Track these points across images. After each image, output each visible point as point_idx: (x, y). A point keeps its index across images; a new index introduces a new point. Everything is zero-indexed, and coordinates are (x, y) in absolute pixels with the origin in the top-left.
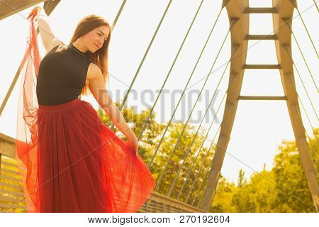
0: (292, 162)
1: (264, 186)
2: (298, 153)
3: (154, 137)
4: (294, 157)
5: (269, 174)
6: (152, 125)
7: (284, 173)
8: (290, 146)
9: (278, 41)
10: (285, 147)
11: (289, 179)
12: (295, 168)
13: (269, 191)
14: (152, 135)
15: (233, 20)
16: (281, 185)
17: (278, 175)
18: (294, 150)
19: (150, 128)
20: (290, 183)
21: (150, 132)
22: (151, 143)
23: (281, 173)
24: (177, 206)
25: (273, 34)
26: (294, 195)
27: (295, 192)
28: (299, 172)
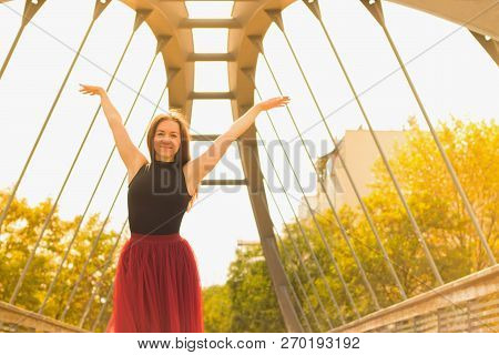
0: (254, 273)
1: (216, 306)
2: (262, 258)
3: (58, 240)
4: (257, 264)
5: (222, 289)
6: (54, 224)
7: (244, 288)
8: (251, 249)
9: (235, 102)
10: (244, 250)
11: (251, 296)
12: (258, 281)
13: (222, 314)
14: (54, 237)
15: (172, 70)
16: (239, 304)
17: (235, 291)
18: (256, 255)
19: (51, 228)
20: (251, 301)
21: (51, 233)
22: (53, 249)
23: (238, 288)
25: (228, 91)
26: (258, 318)
27: (259, 314)
28: (265, 286)
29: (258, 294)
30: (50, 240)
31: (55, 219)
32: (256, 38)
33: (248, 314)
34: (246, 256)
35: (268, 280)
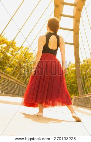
0: (72, 72)
2: (75, 69)
3: (15, 52)
4: (73, 70)
6: (14, 47)
7: (68, 76)
8: (72, 65)
9: (74, 19)
10: (70, 65)
11: (70, 79)
12: (72, 75)
14: (13, 51)
18: (73, 67)
19: (13, 48)
20: (70, 81)
21: (13, 50)
24: (19, 84)
26: (71, 86)
27: (71, 85)
28: (75, 77)
29: (72, 79)
30: (12, 52)
31: (15, 46)
33: (68, 84)
34: (70, 67)
35: (76, 75)
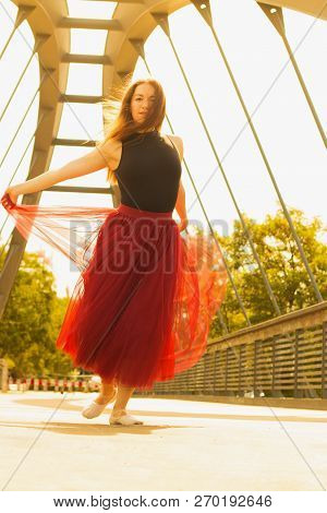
32: (138, 42)
